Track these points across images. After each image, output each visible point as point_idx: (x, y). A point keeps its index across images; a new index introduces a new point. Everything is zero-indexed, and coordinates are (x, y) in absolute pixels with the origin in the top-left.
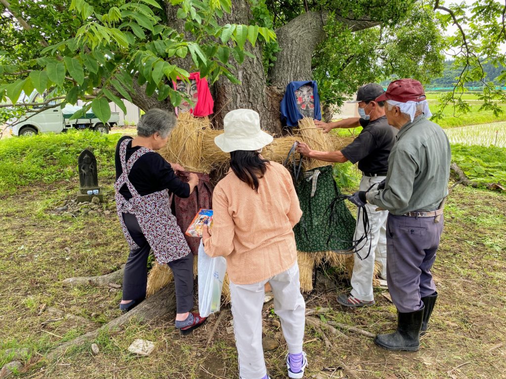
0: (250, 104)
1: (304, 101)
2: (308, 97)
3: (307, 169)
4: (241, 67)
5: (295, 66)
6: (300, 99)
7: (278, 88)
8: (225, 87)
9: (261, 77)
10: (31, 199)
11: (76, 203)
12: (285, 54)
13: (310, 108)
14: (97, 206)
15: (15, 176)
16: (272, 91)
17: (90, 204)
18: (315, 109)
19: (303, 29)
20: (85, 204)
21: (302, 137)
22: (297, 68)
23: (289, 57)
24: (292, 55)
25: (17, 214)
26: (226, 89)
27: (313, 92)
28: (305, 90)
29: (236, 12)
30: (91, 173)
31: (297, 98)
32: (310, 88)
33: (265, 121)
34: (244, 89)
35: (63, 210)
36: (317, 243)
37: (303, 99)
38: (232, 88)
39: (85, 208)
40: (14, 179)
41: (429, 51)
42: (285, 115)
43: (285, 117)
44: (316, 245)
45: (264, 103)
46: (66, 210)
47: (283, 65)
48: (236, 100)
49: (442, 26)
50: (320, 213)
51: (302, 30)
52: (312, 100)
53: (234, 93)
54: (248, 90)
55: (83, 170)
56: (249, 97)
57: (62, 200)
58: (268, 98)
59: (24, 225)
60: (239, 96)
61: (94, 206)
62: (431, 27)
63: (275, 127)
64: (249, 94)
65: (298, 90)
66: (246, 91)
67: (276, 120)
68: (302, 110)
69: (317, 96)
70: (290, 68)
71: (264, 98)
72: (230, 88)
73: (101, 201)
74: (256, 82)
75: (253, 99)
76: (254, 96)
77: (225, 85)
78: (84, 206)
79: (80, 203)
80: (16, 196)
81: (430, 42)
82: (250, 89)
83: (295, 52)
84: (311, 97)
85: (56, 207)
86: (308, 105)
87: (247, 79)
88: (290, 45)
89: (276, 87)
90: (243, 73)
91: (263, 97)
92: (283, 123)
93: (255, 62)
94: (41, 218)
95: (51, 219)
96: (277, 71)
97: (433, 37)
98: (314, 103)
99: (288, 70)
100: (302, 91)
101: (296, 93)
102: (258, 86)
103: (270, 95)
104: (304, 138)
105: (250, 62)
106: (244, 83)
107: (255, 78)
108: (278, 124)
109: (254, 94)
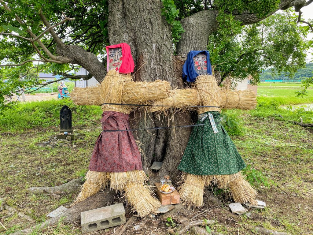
0: (161, 66)
1: (199, 64)
2: (203, 62)
3: (201, 112)
4: (155, 41)
5: (194, 43)
6: (197, 63)
7: (182, 57)
8: (143, 54)
9: (169, 48)
10: (31, 137)
11: (56, 140)
12: (188, 35)
13: (204, 70)
14: (69, 142)
15: (25, 123)
16: (177, 58)
17: (65, 140)
18: (207, 70)
19: (202, 19)
20: (61, 140)
21: (197, 89)
22: (196, 44)
23: (190, 37)
24: (193, 35)
25: (18, 145)
26: (144, 56)
27: (207, 59)
28: (201, 57)
29: (152, 4)
30: (67, 121)
31: (195, 62)
32: (204, 55)
33: (171, 78)
34: (157, 56)
35: (47, 144)
36: (208, 168)
37: (199, 63)
38: (148, 55)
39: (61, 142)
40: (24, 125)
41: (295, 51)
42: (186, 74)
43: (186, 75)
44: (207, 170)
45: (170, 66)
46: (49, 143)
47: (186, 42)
48: (151, 63)
49: (303, 34)
50: (210, 145)
51: (200, 20)
52: (206, 64)
53: (150, 58)
54: (160, 57)
55: (62, 119)
56: (160, 62)
57: (48, 138)
58: (174, 63)
59: (19, 152)
60: (153, 61)
61: (67, 142)
62: (296, 36)
63: (178, 83)
64: (160, 60)
65: (196, 56)
66: (158, 57)
67: (179, 78)
68: (198, 71)
69: (209, 61)
70: (191, 44)
71: (171, 63)
72: (147, 55)
73: (72, 139)
74: (165, 51)
75: (163, 63)
76: (163, 61)
77: (143, 53)
78: (61, 141)
79: (59, 140)
80: (22, 135)
81: (295, 45)
82: (161, 56)
83: (195, 33)
84: (205, 62)
85: (43, 142)
86: (203, 67)
87: (159, 49)
88: (191, 29)
89: (181, 56)
90: (156, 45)
91: (170, 61)
92: (184, 80)
93: (165, 38)
94: (32, 148)
95: (38, 149)
96: (182, 46)
97: (297, 42)
98: (207, 66)
99: (189, 45)
100: (198, 58)
101: (194, 59)
102: (166, 54)
103: (175, 60)
104: (199, 90)
105: (161, 38)
106: (157, 52)
107: (165, 48)
108: (180, 80)
109: (164, 59)
